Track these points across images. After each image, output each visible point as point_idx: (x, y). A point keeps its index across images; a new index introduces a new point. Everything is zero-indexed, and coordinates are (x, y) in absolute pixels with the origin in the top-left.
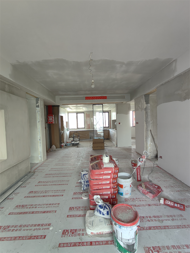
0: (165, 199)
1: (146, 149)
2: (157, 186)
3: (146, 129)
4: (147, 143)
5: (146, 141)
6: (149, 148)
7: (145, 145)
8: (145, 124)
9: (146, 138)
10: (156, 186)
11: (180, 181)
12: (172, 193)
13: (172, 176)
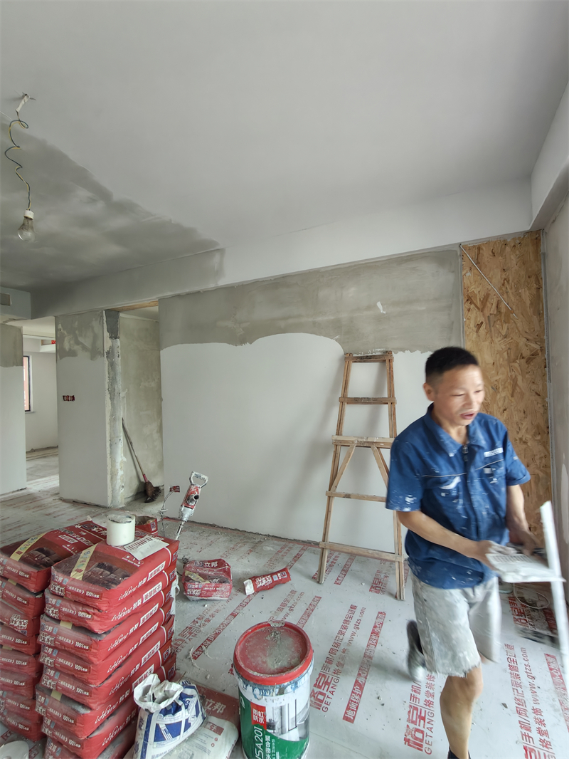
0: (254, 579)
1: (112, 478)
2: (214, 561)
3: (112, 415)
4: (115, 461)
5: (111, 453)
6: (121, 473)
7: (109, 468)
8: (108, 401)
9: (111, 445)
10: (213, 564)
11: (236, 530)
12: (245, 561)
13: (213, 526)
